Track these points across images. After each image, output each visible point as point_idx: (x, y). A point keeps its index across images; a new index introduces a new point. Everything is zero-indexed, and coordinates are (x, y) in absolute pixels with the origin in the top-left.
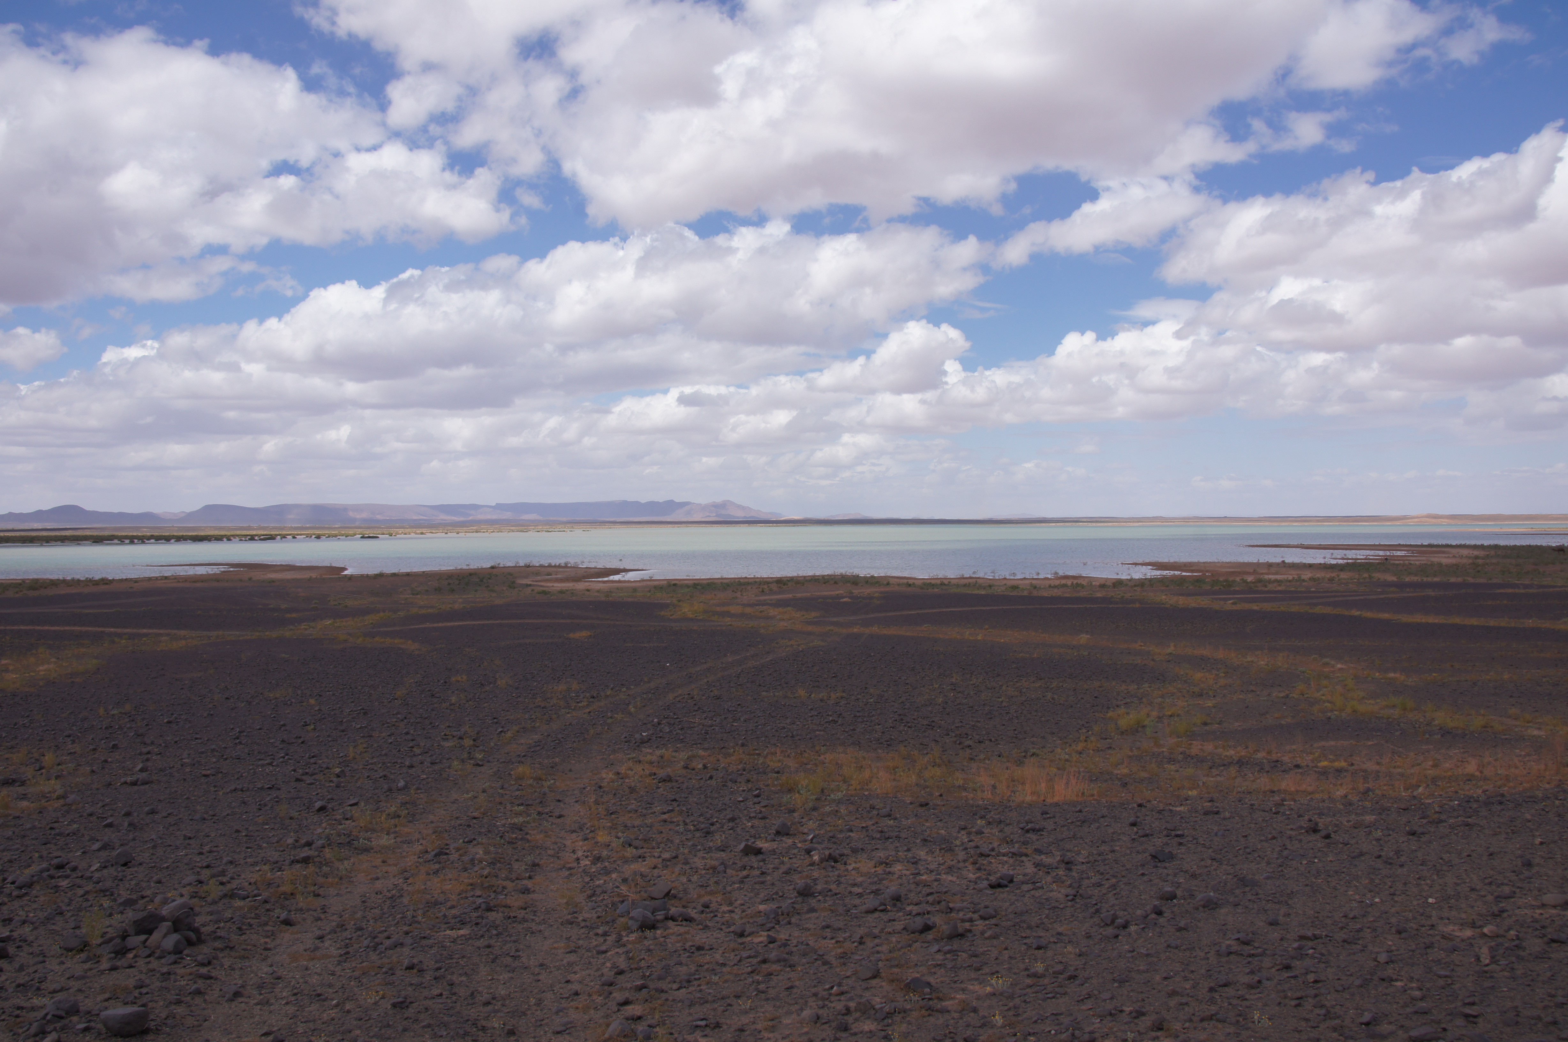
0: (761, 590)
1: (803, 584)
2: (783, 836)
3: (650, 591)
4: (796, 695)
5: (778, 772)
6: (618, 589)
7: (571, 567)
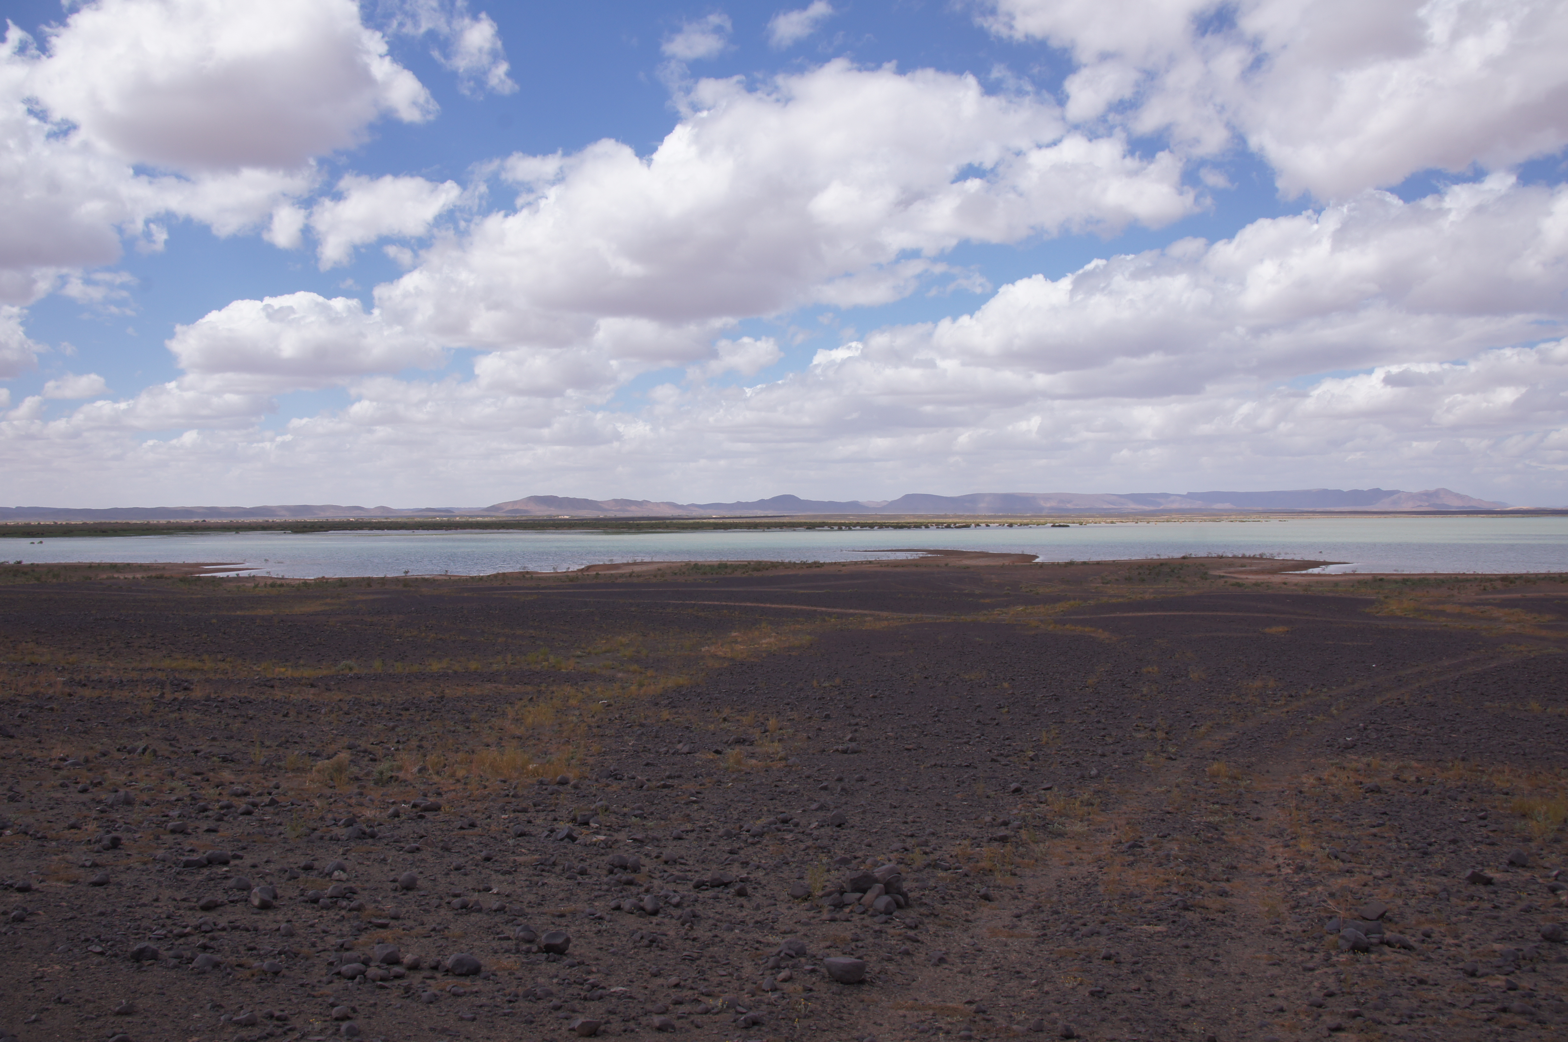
0: (1482, 588)
1: (1535, 583)
2: (1518, 867)
3: (1353, 586)
4: (1528, 708)
5: (1507, 794)
6: (1317, 582)
7: (1266, 559)
